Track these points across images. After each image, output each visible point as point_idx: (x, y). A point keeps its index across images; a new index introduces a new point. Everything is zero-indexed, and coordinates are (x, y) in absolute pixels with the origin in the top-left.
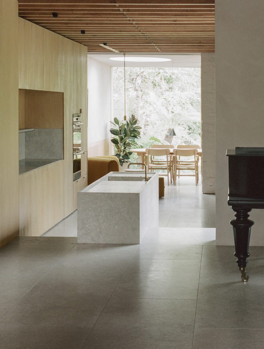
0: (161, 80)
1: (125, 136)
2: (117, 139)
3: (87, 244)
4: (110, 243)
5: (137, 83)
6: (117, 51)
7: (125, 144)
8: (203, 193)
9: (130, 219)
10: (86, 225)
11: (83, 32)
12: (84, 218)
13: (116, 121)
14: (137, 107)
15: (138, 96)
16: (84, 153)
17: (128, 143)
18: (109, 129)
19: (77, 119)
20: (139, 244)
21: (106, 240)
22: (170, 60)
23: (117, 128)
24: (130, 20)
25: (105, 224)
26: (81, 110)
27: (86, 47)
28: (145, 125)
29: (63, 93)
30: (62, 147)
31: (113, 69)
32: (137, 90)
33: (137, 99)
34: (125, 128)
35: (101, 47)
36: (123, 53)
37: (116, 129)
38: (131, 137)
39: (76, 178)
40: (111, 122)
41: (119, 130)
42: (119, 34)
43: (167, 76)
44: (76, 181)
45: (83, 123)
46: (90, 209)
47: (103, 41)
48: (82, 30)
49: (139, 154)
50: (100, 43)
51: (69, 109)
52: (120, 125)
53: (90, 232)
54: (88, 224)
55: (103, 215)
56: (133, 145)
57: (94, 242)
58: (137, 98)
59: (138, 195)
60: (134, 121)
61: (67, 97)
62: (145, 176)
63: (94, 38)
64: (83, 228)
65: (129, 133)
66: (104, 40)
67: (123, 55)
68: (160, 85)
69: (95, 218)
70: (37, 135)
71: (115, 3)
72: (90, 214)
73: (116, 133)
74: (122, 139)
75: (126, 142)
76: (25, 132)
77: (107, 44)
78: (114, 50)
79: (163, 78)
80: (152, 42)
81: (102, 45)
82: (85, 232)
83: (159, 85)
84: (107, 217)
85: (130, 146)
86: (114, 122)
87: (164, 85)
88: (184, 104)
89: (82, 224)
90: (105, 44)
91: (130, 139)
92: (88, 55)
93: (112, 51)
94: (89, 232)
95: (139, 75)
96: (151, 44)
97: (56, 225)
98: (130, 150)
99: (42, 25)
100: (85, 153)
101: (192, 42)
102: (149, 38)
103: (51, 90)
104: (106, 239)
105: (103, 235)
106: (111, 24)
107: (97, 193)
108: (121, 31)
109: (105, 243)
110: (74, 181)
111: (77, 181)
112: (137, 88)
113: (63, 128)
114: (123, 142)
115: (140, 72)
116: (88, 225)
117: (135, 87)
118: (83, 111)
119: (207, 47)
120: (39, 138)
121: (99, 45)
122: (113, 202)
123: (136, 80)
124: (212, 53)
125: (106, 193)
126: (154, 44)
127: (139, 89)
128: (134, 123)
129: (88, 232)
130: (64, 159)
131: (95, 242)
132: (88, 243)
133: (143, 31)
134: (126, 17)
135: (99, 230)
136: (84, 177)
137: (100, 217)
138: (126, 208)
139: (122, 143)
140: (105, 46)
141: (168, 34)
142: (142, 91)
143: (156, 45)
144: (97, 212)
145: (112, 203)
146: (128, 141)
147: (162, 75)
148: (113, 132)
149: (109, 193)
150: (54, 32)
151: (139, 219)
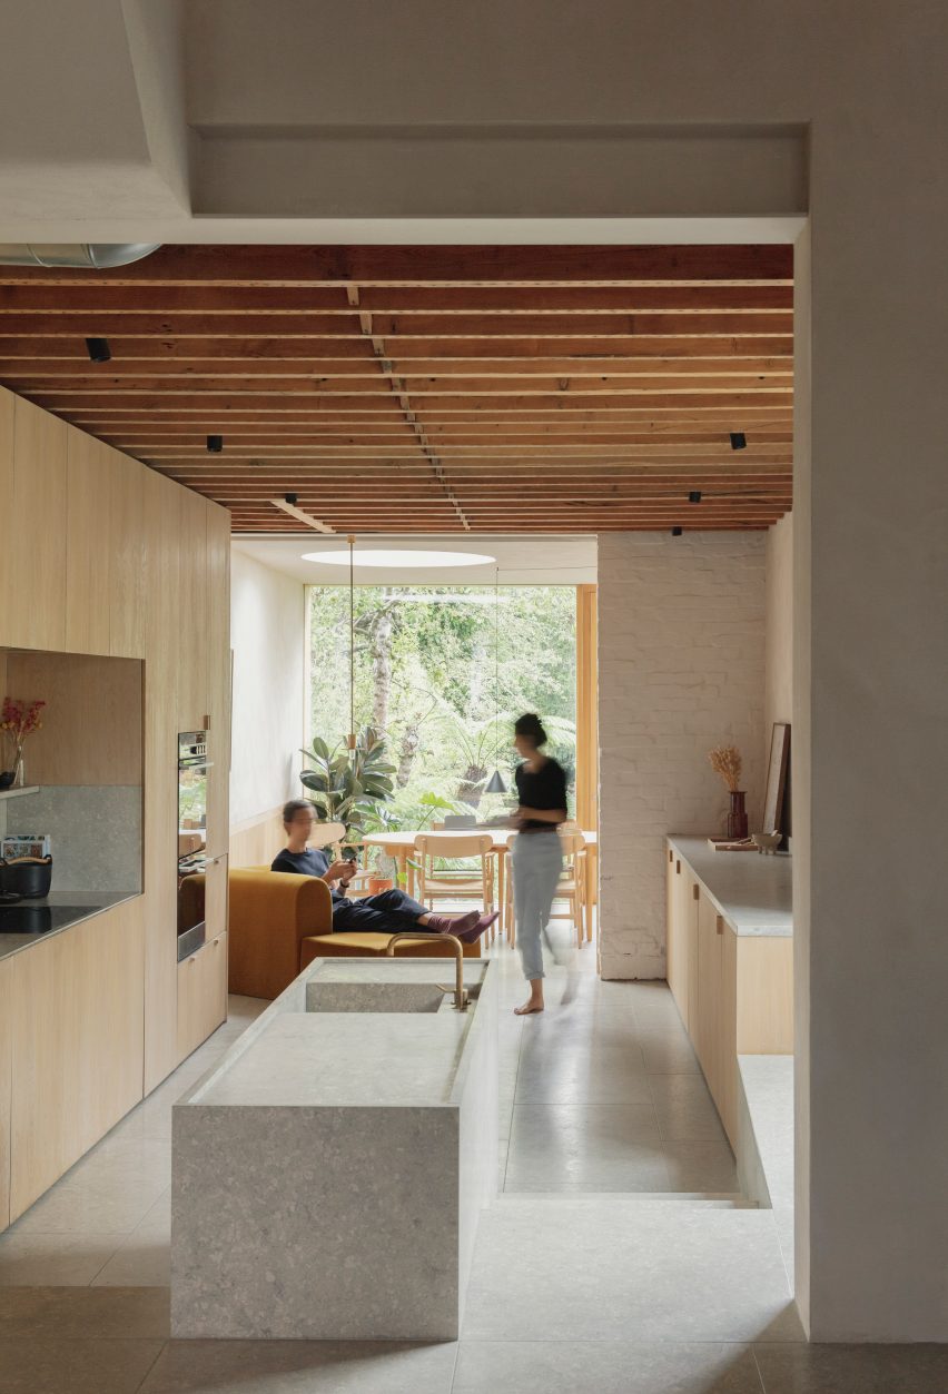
0: (443, 627)
1: (347, 794)
2: (323, 804)
3: (216, 1340)
4: (320, 1337)
5: (378, 633)
6: (326, 529)
7: (344, 818)
8: (603, 980)
9: (413, 1226)
10: (212, 1256)
11: (214, 444)
12: (201, 1222)
13: (320, 748)
14: (381, 705)
15: (384, 672)
16: (217, 862)
17: (357, 814)
18: (297, 771)
19: (193, 750)
20: (455, 1340)
21: (302, 1320)
22: (488, 560)
23: (321, 768)
24: (389, 384)
25: (298, 1248)
26: (206, 721)
27: (227, 512)
28: (403, 758)
29: (143, 662)
30: (137, 848)
31: (311, 590)
32: (380, 656)
33: (381, 680)
34: (347, 767)
35: (278, 511)
36: (346, 535)
37: (319, 773)
38: (365, 796)
39: (187, 949)
40: (303, 751)
41: (327, 776)
42: (342, 452)
43: (459, 617)
44: (188, 959)
45: (212, 764)
46: (231, 1179)
47: (287, 488)
48: (209, 437)
49: (391, 849)
50: (276, 496)
51: (165, 718)
52: (333, 761)
53: (229, 1285)
54: (218, 1249)
55: (292, 1209)
56: (370, 818)
57: (247, 1334)
58: (379, 677)
59: (452, 1118)
60: (374, 747)
61: (156, 677)
62: (453, 981)
63: (252, 471)
64: (199, 1267)
65: (357, 783)
66: (290, 481)
67: (346, 542)
68: (438, 641)
69: (252, 1221)
70: (50, 808)
71: (346, 277)
72: (228, 1206)
73: (317, 784)
74: (337, 801)
75: (348, 810)
76: (8, 799)
77: (298, 500)
78: (318, 525)
79: (447, 624)
80: (452, 489)
81: (281, 504)
82: (205, 1288)
83: (435, 642)
84: (309, 1217)
85: (361, 824)
86: (311, 750)
87: (451, 643)
88: (505, 694)
89: (190, 1251)
90: (291, 499)
91: (361, 803)
92: (234, 544)
93: (311, 530)
94: (223, 1286)
95: (385, 611)
96: (447, 496)
97: (110, 1133)
98: (365, 837)
99: (59, 409)
100: (220, 861)
101: (587, 488)
102: (444, 472)
103: (97, 652)
104: (301, 1315)
105: (291, 1301)
106: (317, 402)
107: (265, 1109)
108: (351, 441)
109: (299, 1335)
110: (179, 961)
111: (193, 960)
112: (379, 649)
113: (143, 785)
114: (341, 813)
115: (388, 604)
116: (221, 1254)
117: (374, 647)
118: (214, 722)
119: (629, 510)
120: (56, 818)
121: (273, 506)
122: (338, 1151)
123: (375, 627)
124: (635, 532)
125: (307, 1109)
126: (456, 496)
127: (385, 652)
128: (372, 753)
129: (218, 1285)
130: (143, 892)
131: (252, 1331)
132: (221, 1335)
133: (430, 441)
134: (380, 367)
135: (270, 1278)
136: (217, 942)
137: (278, 1215)
138: (397, 1177)
139: (337, 813)
140: (291, 506)
141: (517, 452)
142: (393, 658)
143: (460, 504)
144: (262, 1197)
145: (334, 1155)
146: (354, 807)
147: (446, 616)
148: (312, 782)
149: (318, 1110)
150: (109, 444)
151: (454, 1223)
